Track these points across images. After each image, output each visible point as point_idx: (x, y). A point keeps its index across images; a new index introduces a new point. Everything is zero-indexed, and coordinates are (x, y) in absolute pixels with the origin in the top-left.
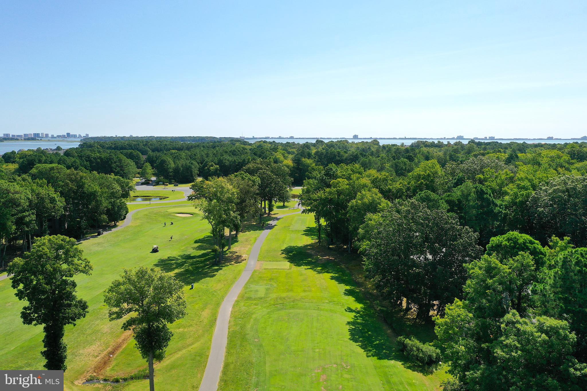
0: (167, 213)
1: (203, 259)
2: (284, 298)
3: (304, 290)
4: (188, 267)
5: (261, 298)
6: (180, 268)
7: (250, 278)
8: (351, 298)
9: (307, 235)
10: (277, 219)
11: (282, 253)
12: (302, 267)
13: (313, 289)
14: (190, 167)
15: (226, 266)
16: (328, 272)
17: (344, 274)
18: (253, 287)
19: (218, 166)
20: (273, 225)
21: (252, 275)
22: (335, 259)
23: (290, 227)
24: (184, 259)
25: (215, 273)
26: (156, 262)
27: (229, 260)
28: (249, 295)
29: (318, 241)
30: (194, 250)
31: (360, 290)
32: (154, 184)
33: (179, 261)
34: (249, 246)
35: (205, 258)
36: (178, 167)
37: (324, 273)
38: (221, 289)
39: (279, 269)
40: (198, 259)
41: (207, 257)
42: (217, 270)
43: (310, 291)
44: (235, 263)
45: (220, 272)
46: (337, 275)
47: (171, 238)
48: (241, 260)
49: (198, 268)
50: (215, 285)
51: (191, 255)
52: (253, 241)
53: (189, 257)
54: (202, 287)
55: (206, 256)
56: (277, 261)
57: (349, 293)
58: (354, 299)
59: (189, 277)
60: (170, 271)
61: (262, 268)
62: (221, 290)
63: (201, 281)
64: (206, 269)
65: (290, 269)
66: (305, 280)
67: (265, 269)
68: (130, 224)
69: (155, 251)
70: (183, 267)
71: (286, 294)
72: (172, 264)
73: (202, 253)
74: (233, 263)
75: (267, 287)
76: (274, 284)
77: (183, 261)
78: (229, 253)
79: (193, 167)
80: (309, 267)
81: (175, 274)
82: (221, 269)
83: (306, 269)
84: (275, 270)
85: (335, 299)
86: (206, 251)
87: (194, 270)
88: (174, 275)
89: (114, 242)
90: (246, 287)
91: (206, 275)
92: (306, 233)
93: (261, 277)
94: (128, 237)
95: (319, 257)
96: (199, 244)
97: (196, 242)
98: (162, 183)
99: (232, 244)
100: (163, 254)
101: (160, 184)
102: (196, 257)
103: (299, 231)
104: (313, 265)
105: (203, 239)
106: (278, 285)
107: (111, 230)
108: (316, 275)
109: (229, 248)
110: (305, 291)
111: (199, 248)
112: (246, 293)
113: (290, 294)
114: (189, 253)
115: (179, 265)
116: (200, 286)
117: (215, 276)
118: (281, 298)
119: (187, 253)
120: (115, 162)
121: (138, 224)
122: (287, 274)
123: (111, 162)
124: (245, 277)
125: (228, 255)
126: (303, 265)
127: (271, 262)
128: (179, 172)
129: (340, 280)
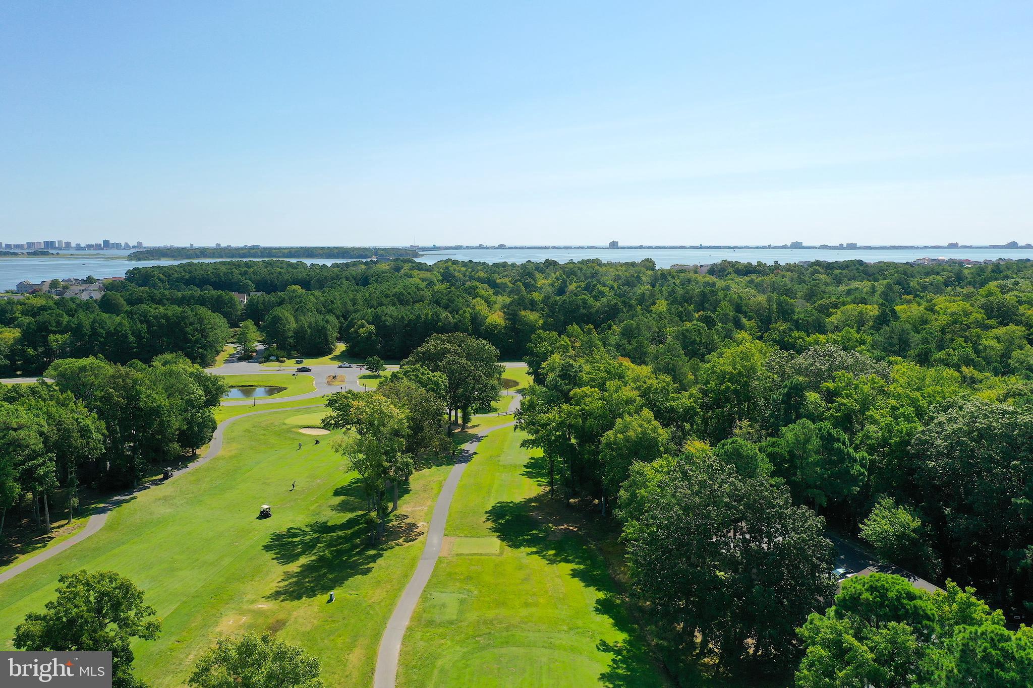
0: (284, 427)
1: (349, 532)
2: (491, 622)
3: (525, 603)
4: (324, 551)
5: (451, 623)
6: (309, 553)
7: (432, 576)
8: (606, 619)
9: (529, 475)
10: (478, 439)
11: (488, 520)
12: (522, 548)
13: (541, 600)
14: (323, 327)
15: (389, 548)
16: (567, 561)
17: (594, 565)
18: (438, 596)
19: (373, 327)
20: (471, 452)
21: (436, 568)
22: (580, 529)
23: (501, 458)
24: (316, 532)
25: (371, 565)
26: (267, 541)
27: (394, 534)
28: (430, 615)
29: (550, 491)
30: (334, 512)
31: (623, 601)
32: (261, 360)
33: (308, 537)
34: (429, 503)
35: (352, 530)
36: (302, 327)
37: (560, 562)
38: (381, 601)
39: (481, 555)
40: (340, 533)
41: (356, 528)
42: (374, 558)
43: (536, 605)
44: (407, 541)
45: (380, 561)
46: (582, 567)
47: (293, 485)
48: (415, 533)
49: (340, 553)
50: (370, 592)
51: (329, 524)
52: (435, 491)
53: (324, 528)
54: (349, 596)
55: (354, 527)
56: (478, 537)
57: (604, 607)
58: (611, 620)
59: (325, 574)
60: (292, 561)
61: (453, 553)
62: (382, 604)
63: (347, 583)
64: (355, 555)
65: (501, 553)
66: (526, 579)
67: (457, 555)
68: (221, 453)
69: (265, 515)
70: (314, 552)
71: (494, 611)
72: (294, 545)
73: (347, 518)
74: (401, 540)
75: (461, 596)
76: (472, 588)
77: (314, 538)
78: (394, 518)
79: (329, 327)
80: (534, 549)
81: (300, 567)
82: (381, 555)
83: (528, 554)
84: (474, 557)
85: (580, 623)
86: (355, 514)
87: (334, 557)
88: (298, 570)
89: (191, 495)
90: (425, 597)
91: (356, 569)
92: (528, 470)
93: (450, 575)
94: (217, 483)
95: (551, 525)
96: (342, 498)
97: (337, 493)
98: (275, 358)
99: (400, 497)
100: (280, 523)
101: (271, 360)
102: (336, 528)
103: (516, 466)
104: (541, 543)
105: (349, 486)
106: (480, 591)
107: (186, 467)
108: (546, 569)
109: (395, 508)
110: (526, 605)
111: (343, 507)
112: (424, 611)
113: (503, 612)
114: (323, 519)
115: (308, 547)
116: (343, 595)
117: (371, 571)
118: (485, 622)
119: (322, 519)
120: (191, 324)
121: (233, 453)
122: (496, 566)
123: (185, 324)
124: (422, 574)
125: (393, 523)
126: (525, 546)
127: (468, 539)
128: (304, 337)
129: (587, 578)
